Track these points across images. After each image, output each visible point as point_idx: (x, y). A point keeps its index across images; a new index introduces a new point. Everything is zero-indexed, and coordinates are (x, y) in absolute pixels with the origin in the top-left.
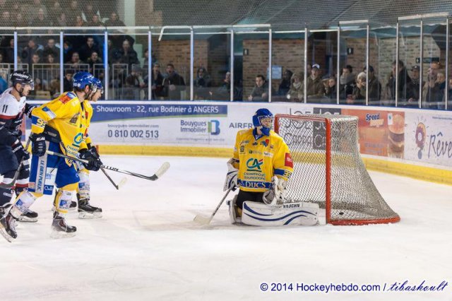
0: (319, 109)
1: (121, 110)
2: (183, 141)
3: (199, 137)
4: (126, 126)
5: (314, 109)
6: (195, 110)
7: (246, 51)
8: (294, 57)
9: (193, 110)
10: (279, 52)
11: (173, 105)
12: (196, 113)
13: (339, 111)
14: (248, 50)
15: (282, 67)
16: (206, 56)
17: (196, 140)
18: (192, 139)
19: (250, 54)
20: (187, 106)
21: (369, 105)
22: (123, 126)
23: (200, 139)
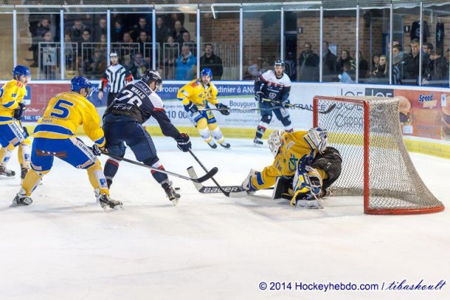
0: (371, 89)
1: (169, 90)
2: (232, 122)
3: (249, 118)
4: (174, 107)
5: (366, 89)
6: (244, 91)
7: (300, 30)
8: (350, 35)
9: (242, 89)
10: (334, 30)
11: (221, 85)
12: (245, 94)
13: (391, 91)
14: (302, 28)
15: (337, 46)
16: (259, 34)
17: (245, 121)
18: (241, 120)
19: (304, 32)
20: (236, 86)
21: (422, 85)
22: (171, 107)
23: (250, 121)
